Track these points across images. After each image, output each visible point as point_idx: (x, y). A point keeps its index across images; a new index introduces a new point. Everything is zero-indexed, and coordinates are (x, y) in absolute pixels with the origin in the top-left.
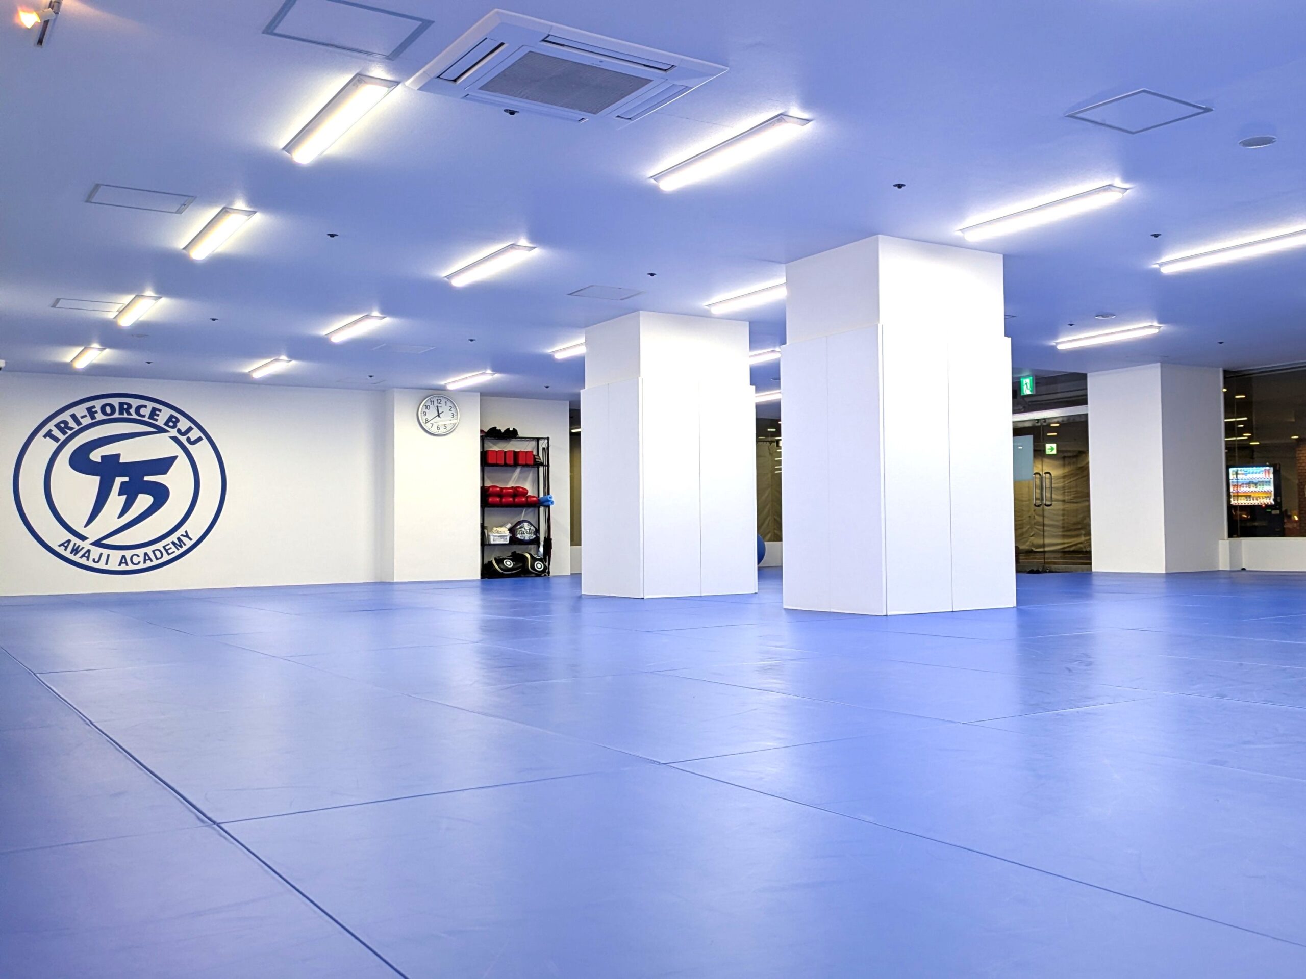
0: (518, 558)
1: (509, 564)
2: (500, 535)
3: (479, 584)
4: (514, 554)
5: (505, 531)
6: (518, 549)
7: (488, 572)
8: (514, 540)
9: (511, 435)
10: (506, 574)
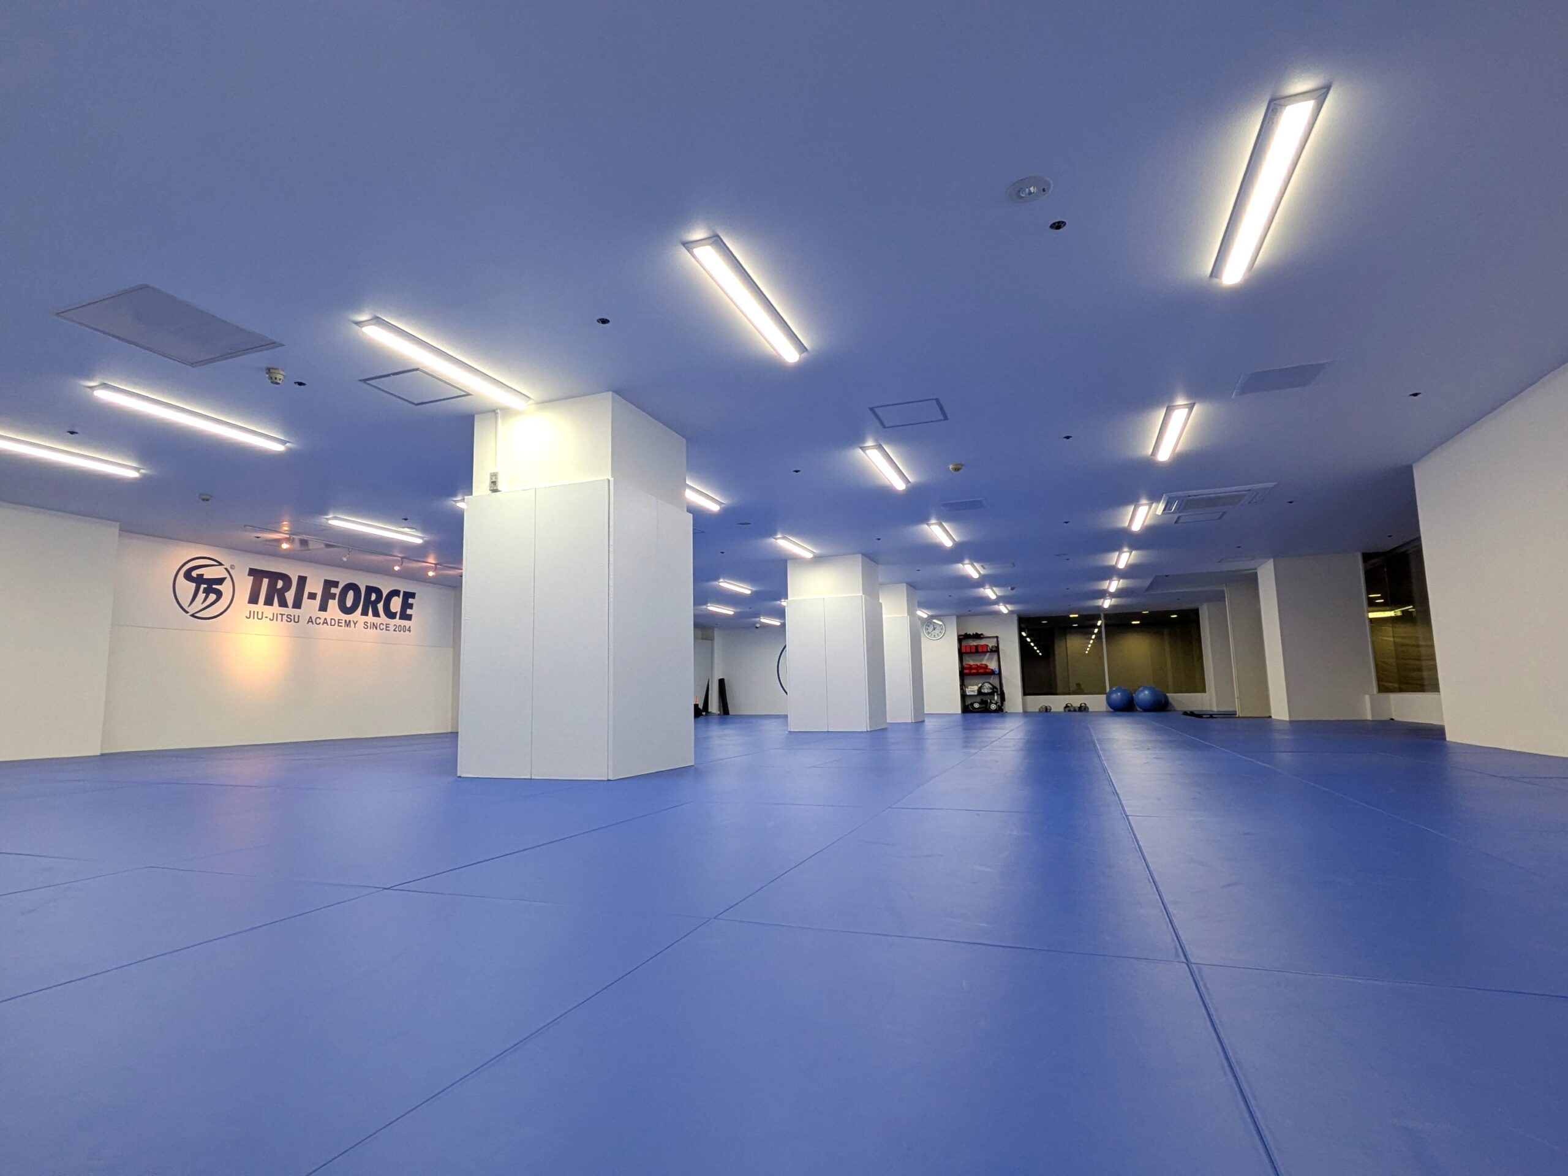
0: (982, 702)
1: (976, 705)
2: (972, 690)
3: (959, 718)
4: (982, 700)
5: (976, 688)
6: (985, 698)
7: (966, 709)
8: (980, 692)
9: (978, 636)
10: (975, 711)
